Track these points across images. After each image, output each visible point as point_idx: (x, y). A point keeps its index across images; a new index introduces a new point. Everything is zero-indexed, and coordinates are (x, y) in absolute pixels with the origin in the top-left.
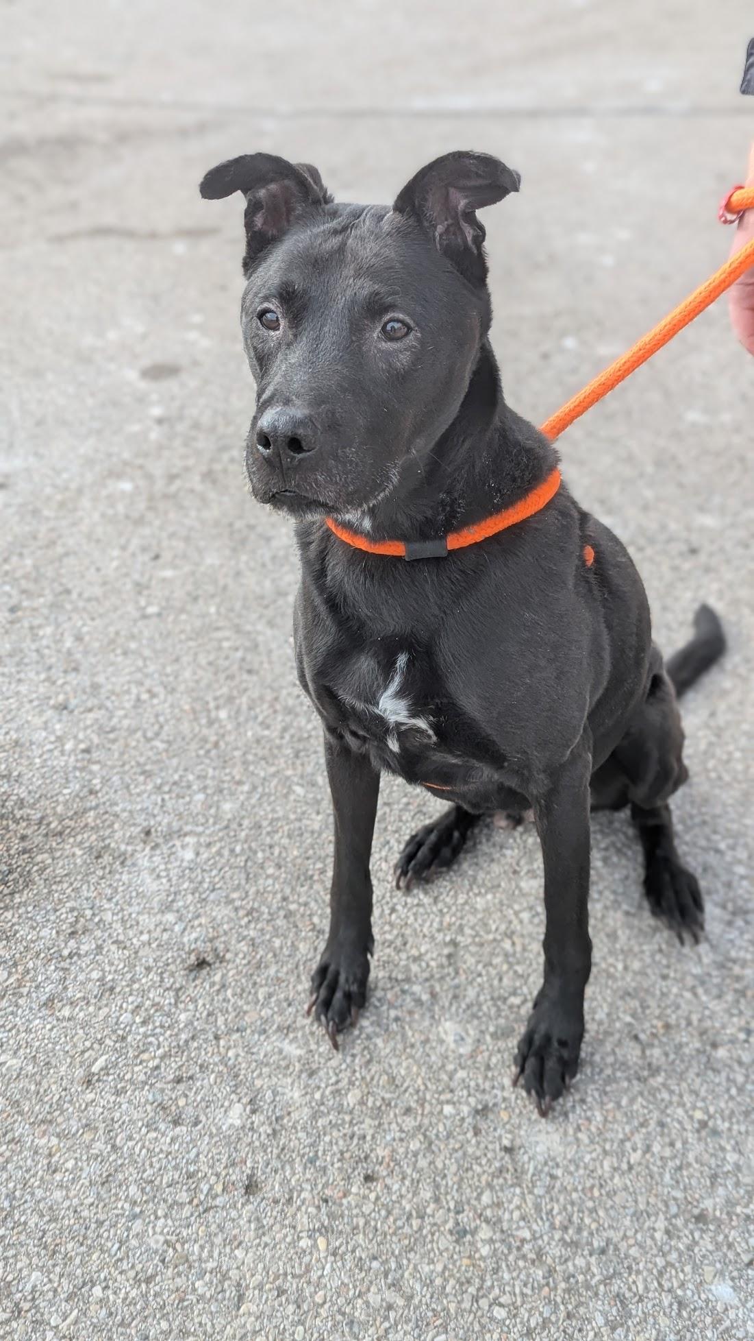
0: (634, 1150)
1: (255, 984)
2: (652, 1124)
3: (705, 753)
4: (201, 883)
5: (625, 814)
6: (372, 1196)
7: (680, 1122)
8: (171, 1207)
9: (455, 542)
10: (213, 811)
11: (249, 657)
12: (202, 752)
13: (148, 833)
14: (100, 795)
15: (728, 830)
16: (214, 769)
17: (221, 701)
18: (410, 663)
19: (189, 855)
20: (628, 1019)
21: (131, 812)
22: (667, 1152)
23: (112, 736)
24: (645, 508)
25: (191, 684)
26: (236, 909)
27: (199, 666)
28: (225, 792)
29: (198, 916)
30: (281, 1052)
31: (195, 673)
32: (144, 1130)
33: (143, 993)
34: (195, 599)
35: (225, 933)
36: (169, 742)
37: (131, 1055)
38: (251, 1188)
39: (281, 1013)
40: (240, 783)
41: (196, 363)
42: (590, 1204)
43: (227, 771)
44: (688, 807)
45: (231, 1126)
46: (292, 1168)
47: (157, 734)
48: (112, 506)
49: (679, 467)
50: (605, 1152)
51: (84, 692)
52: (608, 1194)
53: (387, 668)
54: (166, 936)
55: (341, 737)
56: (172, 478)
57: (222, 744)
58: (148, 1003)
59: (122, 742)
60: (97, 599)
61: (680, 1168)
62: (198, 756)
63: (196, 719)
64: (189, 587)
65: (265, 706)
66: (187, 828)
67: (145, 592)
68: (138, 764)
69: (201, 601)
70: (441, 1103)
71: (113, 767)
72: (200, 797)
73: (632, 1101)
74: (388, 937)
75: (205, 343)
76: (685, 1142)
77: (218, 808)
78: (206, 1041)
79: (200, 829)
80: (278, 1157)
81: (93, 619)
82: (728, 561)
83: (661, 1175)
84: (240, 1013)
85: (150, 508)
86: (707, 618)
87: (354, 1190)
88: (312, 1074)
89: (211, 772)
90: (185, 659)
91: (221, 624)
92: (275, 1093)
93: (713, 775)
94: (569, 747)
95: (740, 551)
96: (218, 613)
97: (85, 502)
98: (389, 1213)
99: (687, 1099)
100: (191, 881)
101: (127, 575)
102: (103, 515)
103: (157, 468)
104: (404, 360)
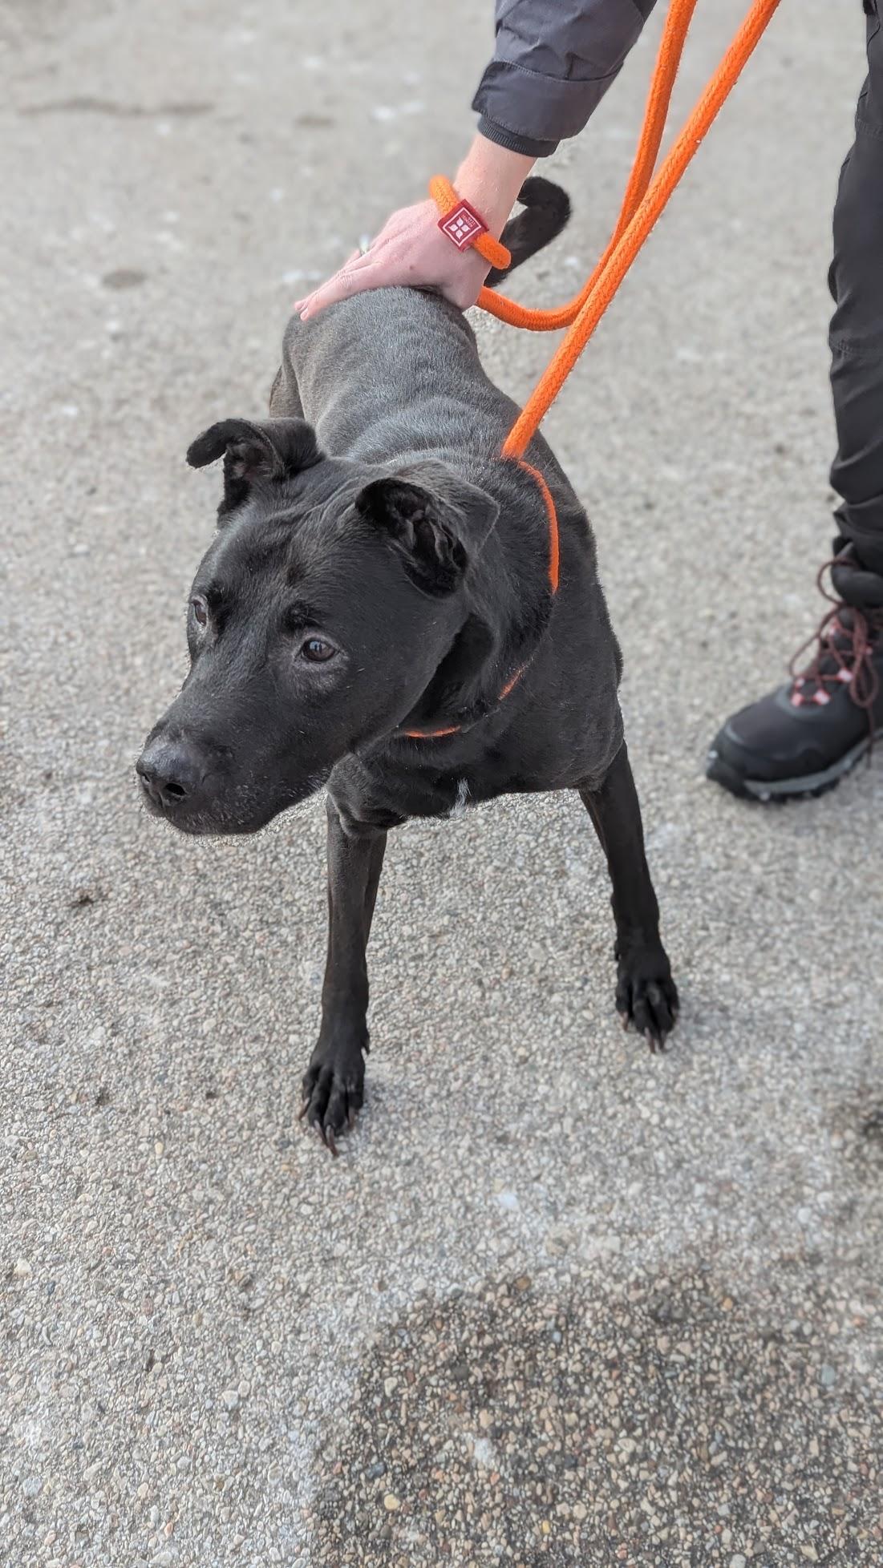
0: (456, 1079)
1: (133, 921)
2: (477, 1058)
4: (94, 826)
6: (211, 1110)
7: (503, 1057)
8: (28, 1113)
10: (115, 758)
12: (112, 699)
13: (49, 776)
16: (122, 716)
17: (138, 647)
19: (86, 799)
20: (477, 965)
21: (35, 755)
22: (486, 1082)
23: (24, 678)
24: (610, 457)
25: (110, 629)
26: (125, 852)
27: (122, 611)
28: (130, 738)
29: (87, 857)
30: (147, 983)
31: (115, 617)
32: (11, 1047)
33: (26, 925)
34: (127, 538)
35: (111, 874)
36: (80, 687)
37: (7, 980)
38: (102, 1099)
39: (153, 948)
40: (145, 731)
41: (163, 271)
42: (406, 1124)
43: (135, 718)
45: (92, 1045)
46: (142, 1084)
47: (70, 678)
48: (53, 433)
49: (657, 412)
50: (429, 1080)
52: (424, 1116)
54: (54, 874)
56: (120, 403)
57: (133, 692)
58: (29, 935)
59: (34, 684)
60: (26, 535)
61: (493, 1097)
62: (108, 702)
63: (111, 665)
64: (122, 525)
66: (89, 773)
67: (76, 529)
68: (48, 708)
69: (132, 541)
70: (289, 1033)
71: (22, 710)
72: (104, 743)
73: (462, 1037)
74: (267, 883)
75: (177, 246)
76: (503, 1075)
77: (121, 754)
78: (79, 970)
79: (101, 774)
80: (131, 1074)
81: (19, 556)
82: (682, 519)
83: (475, 1102)
84: (115, 947)
85: (93, 437)
87: (195, 1104)
88: (173, 1003)
89: (118, 719)
90: (109, 602)
91: (149, 566)
92: (136, 1019)
95: (698, 507)
96: (148, 554)
97: (26, 428)
98: (223, 1125)
99: (514, 1037)
100: (85, 823)
101: (60, 509)
102: (43, 443)
103: (106, 392)
104: (326, 682)
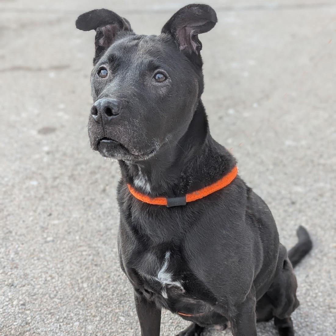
3: (305, 294)
5: (272, 323)
9: (190, 198)
10: (83, 330)
11: (95, 259)
12: (76, 303)
14: (31, 324)
15: (318, 328)
16: (83, 310)
17: (84, 279)
18: (172, 256)
21: (45, 332)
23: (34, 297)
24: (270, 184)
25: (70, 272)
27: (73, 264)
28: (88, 321)
31: (71, 267)
34: (69, 233)
36: (61, 299)
40: (94, 316)
41: (63, 126)
43: (89, 311)
44: (299, 319)
47: (56, 296)
48: (28, 192)
49: (284, 166)
51: (21, 278)
53: (161, 259)
56: (55, 178)
57: (86, 299)
59: (39, 300)
60: (24, 235)
62: (75, 305)
63: (73, 288)
64: (66, 228)
65: (104, 281)
67: (46, 231)
68: (48, 310)
69: (72, 234)
71: (36, 312)
72: (77, 323)
75: (66, 117)
77: (86, 328)
81: (23, 244)
82: (309, 207)
85: (46, 193)
86: (302, 232)
90: (66, 261)
91: (81, 244)
93: (310, 304)
94: (245, 294)
95: (314, 202)
96: (80, 239)
97: (16, 191)
101: (37, 223)
102: (24, 197)
103: (48, 174)
104: (163, 91)
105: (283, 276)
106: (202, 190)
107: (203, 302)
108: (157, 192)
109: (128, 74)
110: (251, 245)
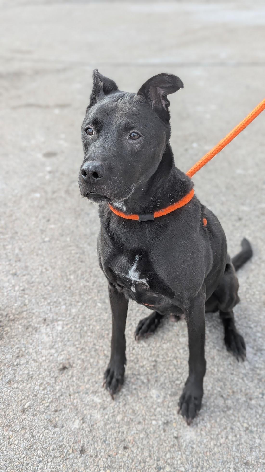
0: (222, 438)
1: (84, 376)
2: (228, 429)
3: (245, 292)
4: (64, 338)
5: (217, 314)
6: (127, 455)
7: (239, 428)
8: (53, 458)
9: (157, 215)
10: (68, 312)
11: (82, 256)
12: (64, 291)
13: (45, 320)
14: (28, 306)
15: (254, 320)
16: (69, 297)
17: (71, 272)
18: (140, 259)
19: (60, 328)
20: (219, 389)
21: (39, 313)
22: (234, 439)
23: (32, 285)
24: (223, 204)
25: (61, 266)
26: (77, 348)
27: (64, 260)
28: (73, 305)
29: (63, 351)
30: (93, 400)
31: (62, 262)
32: (43, 429)
33: (43, 379)
34: (62, 235)
35: (73, 357)
36: (53, 287)
37: (39, 401)
38: (82, 451)
39: (93, 386)
40: (78, 302)
41: (62, 152)
42: (206, 458)
43: (74, 297)
44: (240, 312)
45: (75, 428)
46: (97, 444)
47: (48, 284)
48: (33, 202)
49: (235, 189)
50: (211, 439)
51: (22, 269)
52: (213, 454)
53: (132, 261)
54: (51, 358)
55: (114, 286)
56: (54, 192)
57: (72, 288)
58: (45, 382)
59: (35, 287)
60: (27, 236)
61: (239, 445)
62: (63, 292)
63: (62, 279)
64: (60, 231)
65: (87, 274)
66: (59, 318)
67: (44, 233)
68: (42, 295)
69: (64, 236)
70: (151, 420)
71: (32, 296)
72: (64, 307)
73: (221, 420)
74: (132, 359)
75: (66, 145)
76: (240, 435)
77: (70, 311)
78: (66, 396)
79: (64, 319)
80: (92, 440)
81: (26, 243)
82: (252, 223)
83: (232, 447)
84: (78, 386)
85: (46, 203)
86: (245, 243)
87: (120, 452)
88: (104, 409)
89: (68, 298)
90: (59, 257)
91: (71, 244)
92: (91, 416)
93: (248, 300)
94: (197, 290)
95: (257, 219)
96: (70, 240)
97: (23, 201)
98: (133, 461)
99: (241, 419)
100: (61, 337)
101: (38, 227)
102: (30, 206)
103: (49, 189)
104: (137, 147)
105: (227, 278)
106: (167, 208)
107: (163, 297)
108: (131, 211)
109: (109, 135)
110: (204, 253)
